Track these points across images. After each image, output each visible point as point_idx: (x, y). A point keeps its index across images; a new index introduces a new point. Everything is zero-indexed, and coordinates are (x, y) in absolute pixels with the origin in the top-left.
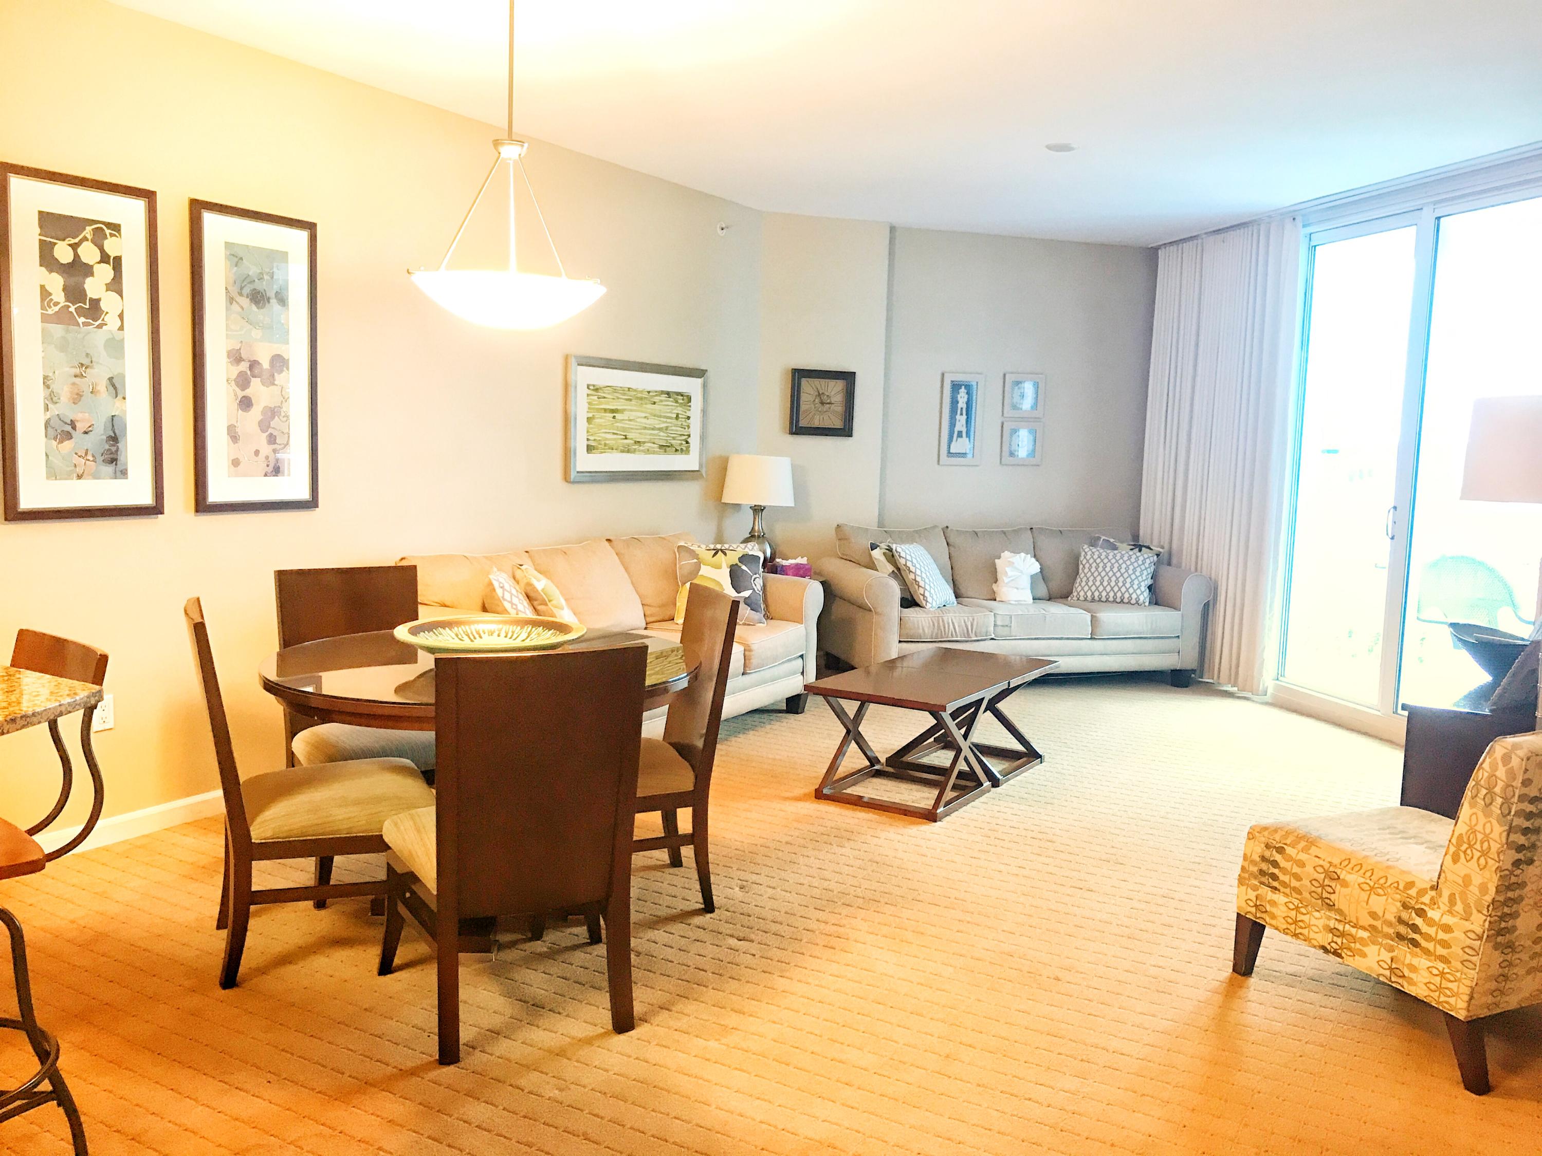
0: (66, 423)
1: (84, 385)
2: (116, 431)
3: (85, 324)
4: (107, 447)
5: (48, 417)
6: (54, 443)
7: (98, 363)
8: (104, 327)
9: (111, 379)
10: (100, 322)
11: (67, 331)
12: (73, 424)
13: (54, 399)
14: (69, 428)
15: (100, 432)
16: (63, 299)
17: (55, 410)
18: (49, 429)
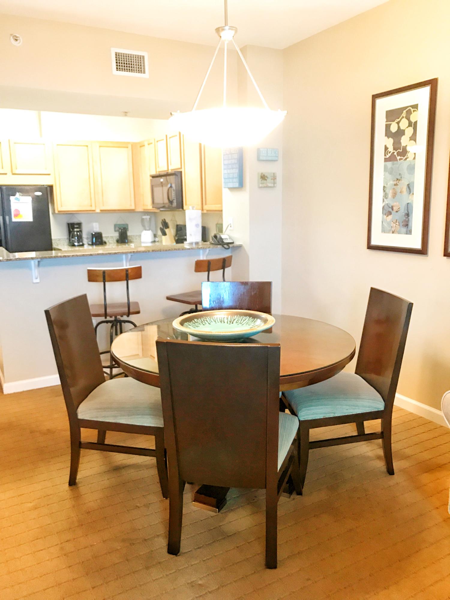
0: (390, 207)
1: (398, 189)
2: (409, 211)
3: (400, 159)
4: (405, 219)
5: (384, 205)
6: (385, 216)
7: (404, 178)
8: (408, 159)
9: (408, 185)
10: (406, 157)
11: (393, 164)
12: (392, 208)
13: (387, 196)
14: (390, 210)
15: (403, 211)
16: (393, 149)
17: (386, 202)
18: (384, 210)
